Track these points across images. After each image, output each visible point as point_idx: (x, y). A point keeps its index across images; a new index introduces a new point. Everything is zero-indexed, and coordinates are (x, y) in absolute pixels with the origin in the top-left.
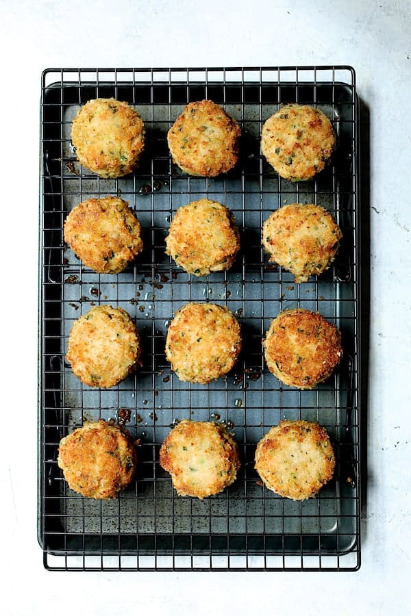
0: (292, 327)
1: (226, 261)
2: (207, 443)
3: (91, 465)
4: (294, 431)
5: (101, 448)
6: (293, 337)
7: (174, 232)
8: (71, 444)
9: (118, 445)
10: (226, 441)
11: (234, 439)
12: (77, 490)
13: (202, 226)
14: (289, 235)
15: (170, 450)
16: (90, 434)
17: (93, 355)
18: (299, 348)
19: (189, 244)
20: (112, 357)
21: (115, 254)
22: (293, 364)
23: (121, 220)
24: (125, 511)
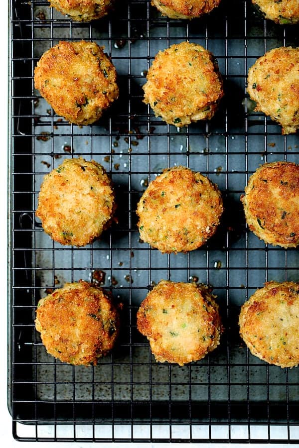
0: (274, 179)
1: (209, 109)
2: (188, 306)
3: (71, 328)
4: (283, 292)
5: (82, 310)
6: (276, 191)
7: (153, 78)
8: (50, 306)
9: (100, 307)
10: (209, 304)
11: (217, 301)
12: (55, 354)
13: (184, 70)
14: (278, 80)
15: (148, 313)
16: (71, 294)
17: (65, 210)
18: (283, 202)
19: (170, 88)
20: (85, 212)
21: (89, 101)
22: (277, 220)
23: (96, 63)
24: (99, 377)
